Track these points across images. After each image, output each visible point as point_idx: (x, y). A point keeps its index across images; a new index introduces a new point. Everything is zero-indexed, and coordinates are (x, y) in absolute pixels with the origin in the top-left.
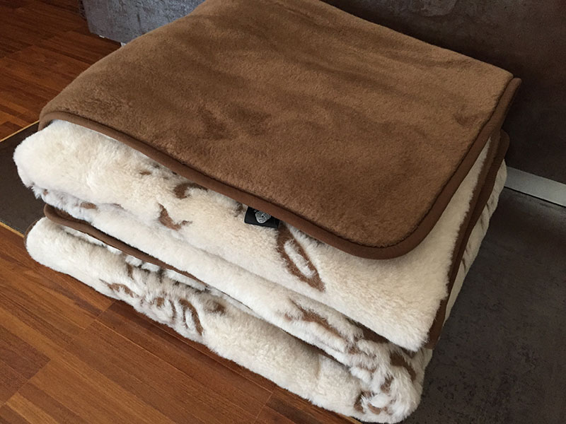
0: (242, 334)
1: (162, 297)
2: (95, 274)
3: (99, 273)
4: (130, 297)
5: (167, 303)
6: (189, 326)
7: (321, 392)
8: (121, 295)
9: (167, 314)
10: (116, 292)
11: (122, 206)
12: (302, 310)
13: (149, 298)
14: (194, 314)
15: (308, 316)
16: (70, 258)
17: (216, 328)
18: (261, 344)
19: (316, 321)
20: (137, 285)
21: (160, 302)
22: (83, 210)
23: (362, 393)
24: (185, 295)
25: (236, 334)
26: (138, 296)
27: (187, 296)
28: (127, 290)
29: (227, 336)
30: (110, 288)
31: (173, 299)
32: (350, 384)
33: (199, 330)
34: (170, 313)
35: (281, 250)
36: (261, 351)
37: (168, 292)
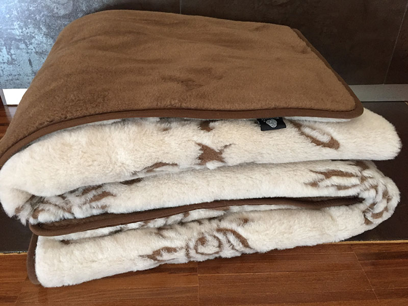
0: (277, 224)
1: (201, 237)
2: (134, 254)
3: (138, 251)
4: (175, 254)
5: (209, 238)
6: (235, 244)
7: (343, 228)
8: (166, 257)
9: (214, 246)
10: (159, 258)
11: (164, 162)
12: (321, 173)
13: (192, 244)
14: (234, 233)
15: (328, 175)
16: (100, 256)
17: (257, 231)
18: (292, 223)
19: (333, 175)
20: (177, 239)
21: (202, 241)
22: (94, 204)
23: (364, 212)
24: (216, 226)
25: (273, 226)
26: (182, 248)
27: (218, 225)
28: (169, 250)
29: (268, 232)
30: (152, 258)
31: (211, 233)
32: (355, 212)
33: (244, 242)
34: (216, 243)
35: (302, 134)
36: (295, 227)
37: (203, 231)
